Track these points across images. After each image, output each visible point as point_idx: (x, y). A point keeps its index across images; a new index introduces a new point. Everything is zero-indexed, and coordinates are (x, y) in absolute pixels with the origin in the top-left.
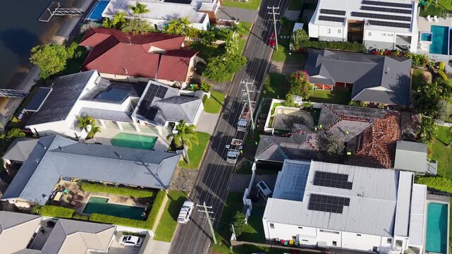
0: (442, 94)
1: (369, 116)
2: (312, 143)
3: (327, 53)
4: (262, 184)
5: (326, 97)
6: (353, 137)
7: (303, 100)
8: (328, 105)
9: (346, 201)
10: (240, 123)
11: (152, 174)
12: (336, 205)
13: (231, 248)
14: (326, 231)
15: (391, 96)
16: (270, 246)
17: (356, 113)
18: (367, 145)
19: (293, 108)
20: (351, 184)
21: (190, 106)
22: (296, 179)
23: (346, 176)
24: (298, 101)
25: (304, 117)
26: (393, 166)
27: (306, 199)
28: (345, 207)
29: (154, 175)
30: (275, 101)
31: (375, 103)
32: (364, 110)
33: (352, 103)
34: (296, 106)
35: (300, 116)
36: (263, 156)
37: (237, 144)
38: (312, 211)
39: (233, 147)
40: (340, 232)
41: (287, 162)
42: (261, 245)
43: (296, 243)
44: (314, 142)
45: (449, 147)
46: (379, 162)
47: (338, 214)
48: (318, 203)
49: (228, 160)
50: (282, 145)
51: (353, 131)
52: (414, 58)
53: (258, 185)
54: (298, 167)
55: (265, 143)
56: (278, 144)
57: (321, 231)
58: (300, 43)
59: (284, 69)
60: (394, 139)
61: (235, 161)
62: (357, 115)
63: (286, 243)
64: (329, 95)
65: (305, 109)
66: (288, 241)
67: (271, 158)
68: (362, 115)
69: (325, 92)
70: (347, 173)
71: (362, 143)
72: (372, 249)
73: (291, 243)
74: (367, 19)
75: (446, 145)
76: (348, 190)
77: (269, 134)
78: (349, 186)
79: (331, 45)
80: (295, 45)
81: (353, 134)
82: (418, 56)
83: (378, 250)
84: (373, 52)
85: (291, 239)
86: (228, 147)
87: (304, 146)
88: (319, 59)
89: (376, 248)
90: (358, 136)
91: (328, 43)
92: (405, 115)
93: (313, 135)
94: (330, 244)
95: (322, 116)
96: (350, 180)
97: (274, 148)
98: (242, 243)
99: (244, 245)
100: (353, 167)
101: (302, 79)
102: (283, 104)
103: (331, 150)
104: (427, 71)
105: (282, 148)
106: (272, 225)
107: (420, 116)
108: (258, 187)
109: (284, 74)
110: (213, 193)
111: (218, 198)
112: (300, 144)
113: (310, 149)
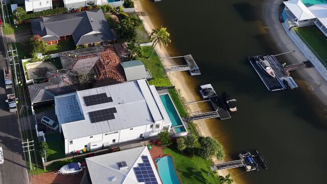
0: (134, 26)
1: (94, 52)
2: (66, 81)
3: (45, 19)
4: (45, 119)
5: (56, 49)
6: (90, 69)
7: (43, 55)
8: (63, 53)
9: (114, 110)
10: (7, 83)
12: (109, 115)
13: (45, 168)
14: (109, 134)
15: (101, 36)
16: (72, 157)
17: (85, 53)
18: (102, 71)
19: (37, 62)
20: (111, 98)
22: (69, 107)
23: (105, 94)
24: (40, 56)
25: (46, 66)
26: (126, 80)
27: (87, 117)
28: (115, 114)
30: (24, 61)
31: (92, 43)
32: (88, 50)
33: (78, 47)
34: (39, 60)
35: (43, 67)
36: (37, 99)
37: (12, 98)
38: (95, 123)
39: (11, 100)
40: (119, 131)
41: (56, 98)
42: (66, 159)
43: (88, 150)
44: (67, 79)
45: (149, 59)
46: (115, 80)
47: (113, 120)
48: (96, 117)
49: (11, 110)
50: (47, 88)
51: (88, 65)
52: (102, 8)
53: (42, 120)
54: (65, 99)
55: (34, 91)
56: (44, 88)
57: (106, 135)
58: (21, 17)
59: (16, 38)
60: (118, 62)
61: (16, 109)
62: (86, 54)
63: (81, 152)
64: (57, 47)
65: (46, 61)
66: (82, 150)
67: (43, 99)
68: (89, 53)
69: (53, 46)
70: (104, 92)
71: (99, 71)
72: (139, 136)
73: (85, 150)
75: (147, 58)
76: (110, 103)
77: (31, 84)
78: (110, 100)
79: (44, 13)
80: (18, 20)
81: (90, 67)
82: (104, 6)
83: (143, 135)
84: (73, 11)
85: (83, 148)
86: (7, 101)
87: (62, 84)
88: (42, 24)
89: (142, 134)
90: (94, 67)
91: (41, 13)
92: (117, 46)
93: (64, 75)
94: (111, 143)
95: (63, 61)
96: (108, 96)
97: (42, 91)
98: (52, 162)
99: (53, 163)
100: (106, 87)
101: (39, 40)
102: (30, 62)
103: (81, 81)
104: (113, 14)
105: (48, 90)
106: (71, 142)
107: (126, 43)
108: (43, 121)
109: (19, 42)
110: (11, 136)
111: (16, 138)
112: (58, 84)
113: (67, 85)
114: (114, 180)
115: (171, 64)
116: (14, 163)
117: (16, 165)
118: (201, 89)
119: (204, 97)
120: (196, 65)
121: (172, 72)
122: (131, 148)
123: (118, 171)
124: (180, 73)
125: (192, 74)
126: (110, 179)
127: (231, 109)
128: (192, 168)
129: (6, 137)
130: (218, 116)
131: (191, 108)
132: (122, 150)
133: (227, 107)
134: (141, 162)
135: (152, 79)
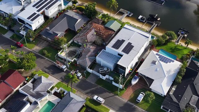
3: (48, 28)
4: (101, 69)
8: (74, 38)
11: (76, 103)
12: (130, 46)
15: (83, 20)
16: (130, 76)
17: (85, 32)
20: (123, 40)
21: (44, 80)
25: (70, 50)
26: (114, 31)
27: (123, 53)
28: (132, 45)
29: (77, 103)
30: (59, 53)
31: (82, 26)
32: (84, 29)
33: (78, 32)
36: (88, 64)
37: (74, 73)
38: (129, 54)
44: (91, 47)
47: (134, 47)
48: (127, 51)
49: (80, 78)
52: (67, 9)
54: (102, 55)
55: (83, 61)
56: (86, 57)
63: (131, 71)
65: (68, 47)
67: (91, 62)
70: (117, 40)
73: (131, 69)
74: (44, 9)
76: (125, 41)
80: (32, 37)
84: (55, 18)
87: (92, 50)
88: (50, 31)
96: (121, 40)
98: (124, 85)
100: (115, 37)
106: (127, 68)
108: (101, 71)
109: (43, 48)
110: (93, 89)
111: (96, 88)
112: (90, 51)
113: (94, 49)
114: (158, 69)
115: (119, 17)
116: (108, 98)
117: (110, 98)
118: (139, 19)
119: (144, 21)
120: (127, 11)
121: (123, 19)
122: (148, 55)
123: (156, 65)
124: (125, 18)
125: (130, 16)
126: (156, 70)
127: (158, 19)
128: (172, 48)
129: (91, 91)
130: (156, 25)
131: (145, 28)
132: (145, 58)
133: (156, 19)
134: (158, 57)
135: (122, 25)
